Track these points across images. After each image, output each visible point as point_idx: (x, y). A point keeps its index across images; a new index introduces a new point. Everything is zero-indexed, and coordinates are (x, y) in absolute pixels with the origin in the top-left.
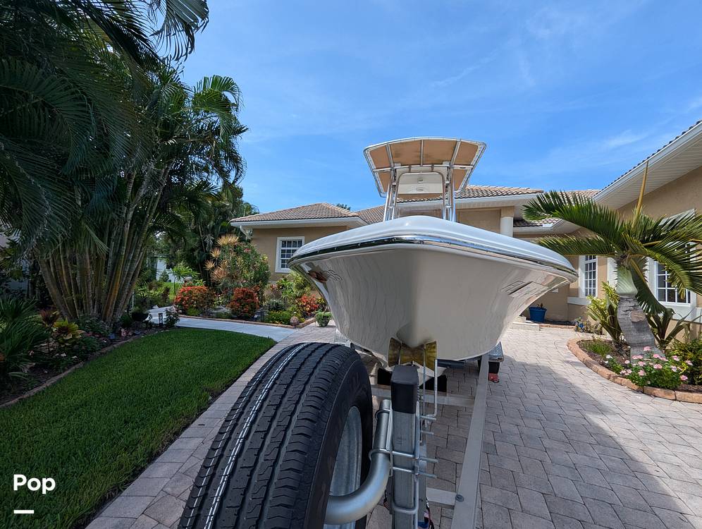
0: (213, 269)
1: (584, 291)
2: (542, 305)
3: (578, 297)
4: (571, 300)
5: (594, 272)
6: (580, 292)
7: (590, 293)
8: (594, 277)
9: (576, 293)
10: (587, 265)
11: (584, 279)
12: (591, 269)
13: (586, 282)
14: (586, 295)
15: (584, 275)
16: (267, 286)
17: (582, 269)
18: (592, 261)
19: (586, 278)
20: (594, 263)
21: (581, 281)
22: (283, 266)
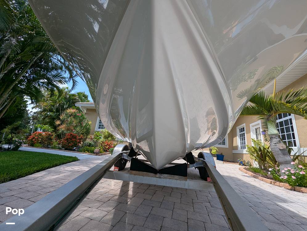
0: (59, 125)
1: (240, 147)
2: (222, 153)
3: (237, 150)
4: (234, 152)
5: (244, 138)
6: (238, 147)
7: (243, 147)
8: (244, 140)
9: (236, 148)
10: (240, 135)
11: (240, 141)
12: (242, 136)
13: (241, 142)
14: (241, 149)
15: (239, 139)
16: (89, 137)
17: (238, 137)
18: (243, 132)
19: (241, 141)
20: (244, 134)
21: (239, 143)
22: (99, 128)
